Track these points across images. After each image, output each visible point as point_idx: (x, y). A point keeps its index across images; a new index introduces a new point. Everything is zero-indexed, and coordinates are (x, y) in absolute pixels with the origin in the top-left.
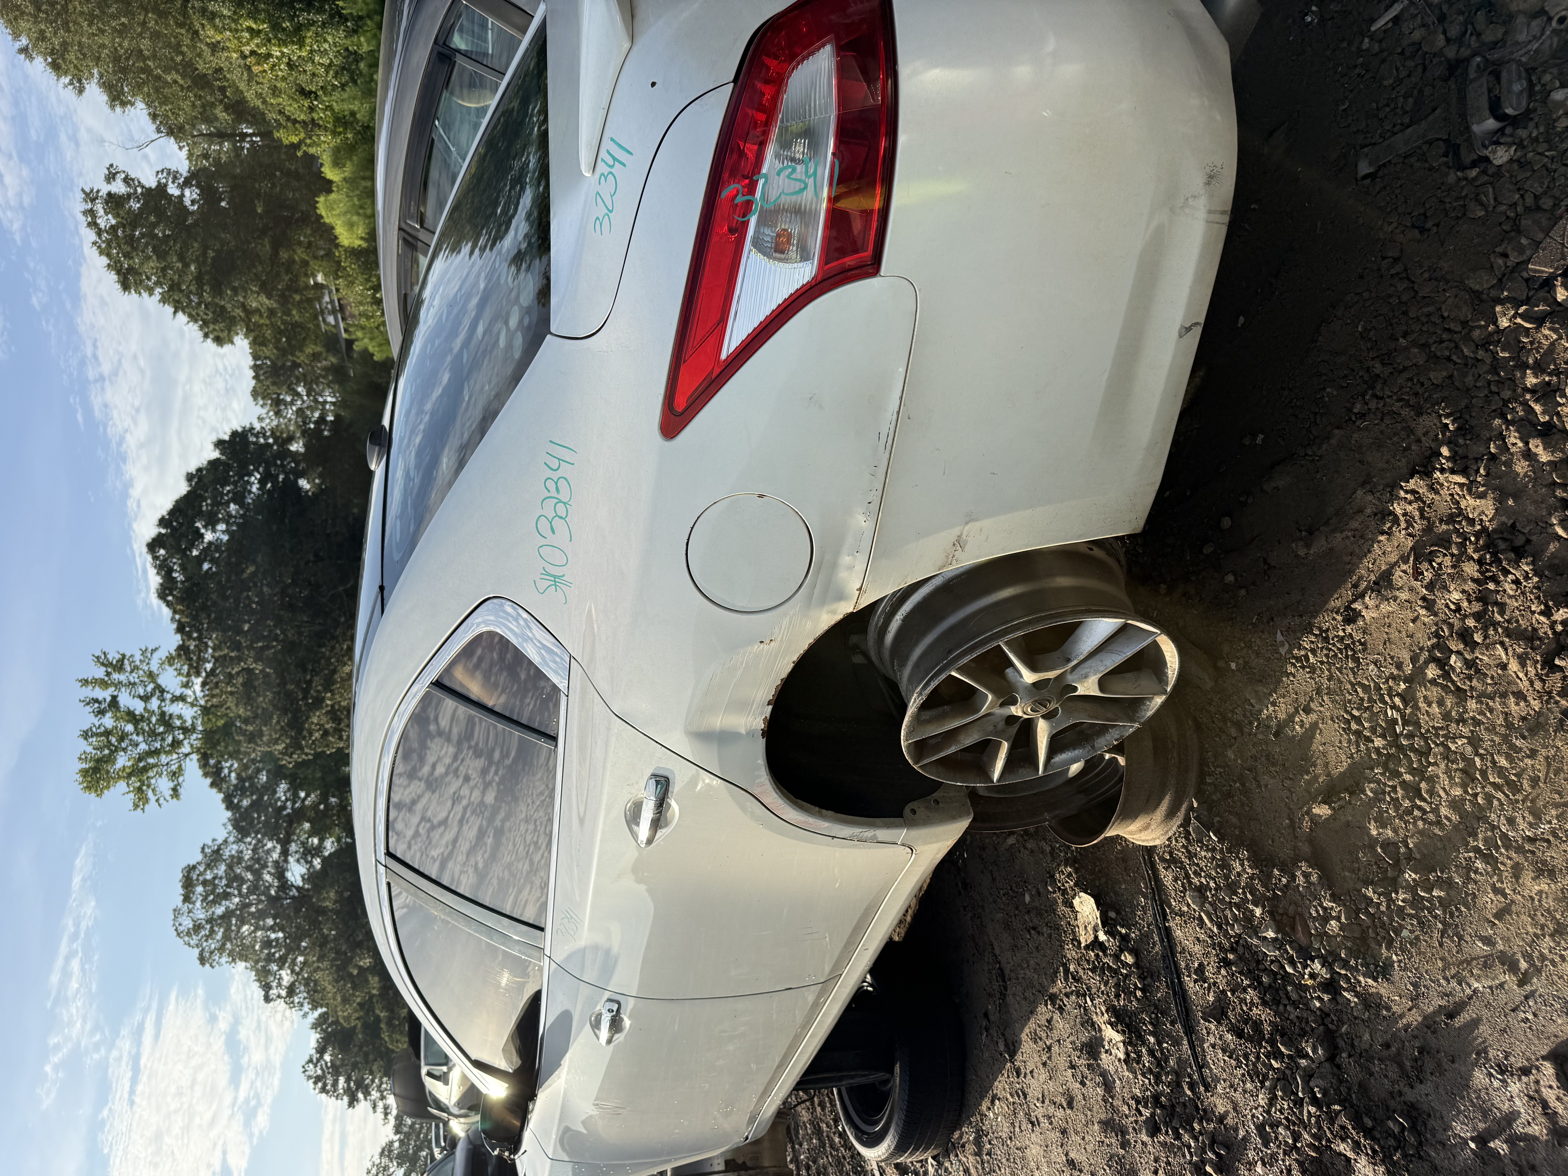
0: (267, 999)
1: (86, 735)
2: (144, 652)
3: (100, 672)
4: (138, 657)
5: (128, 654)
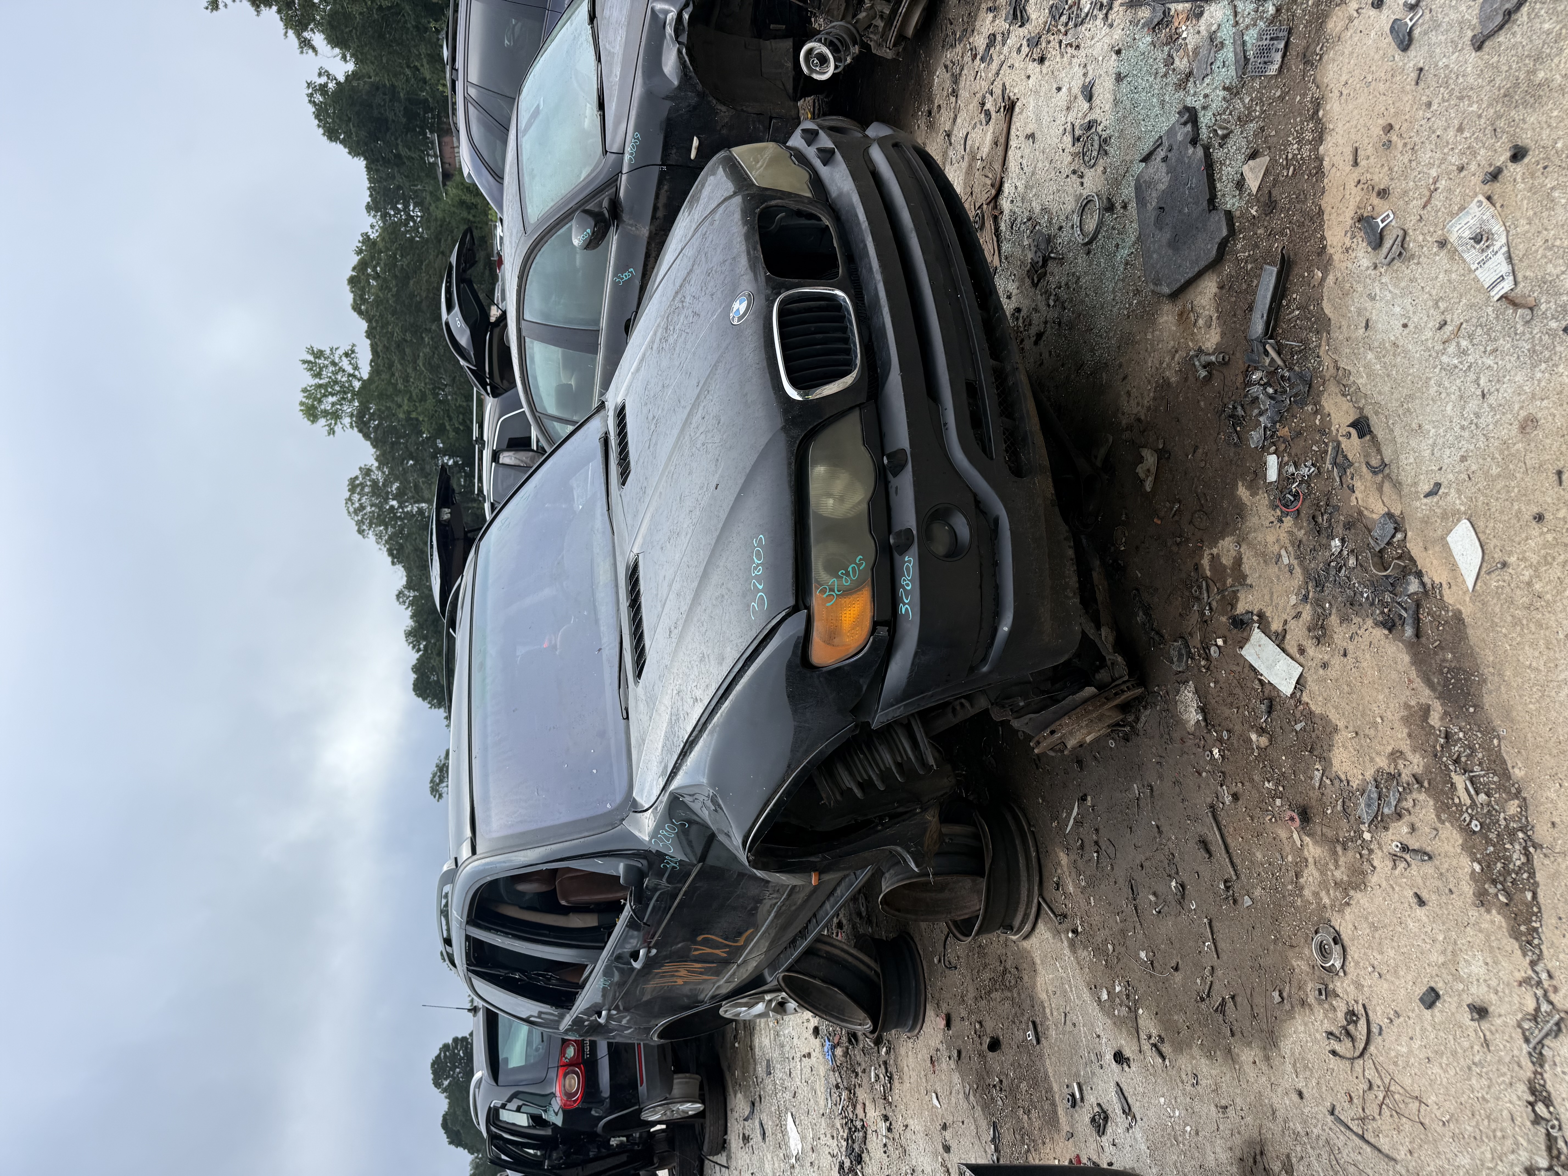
1: (304, 390)
2: (331, 350)
3: (311, 358)
4: (328, 352)
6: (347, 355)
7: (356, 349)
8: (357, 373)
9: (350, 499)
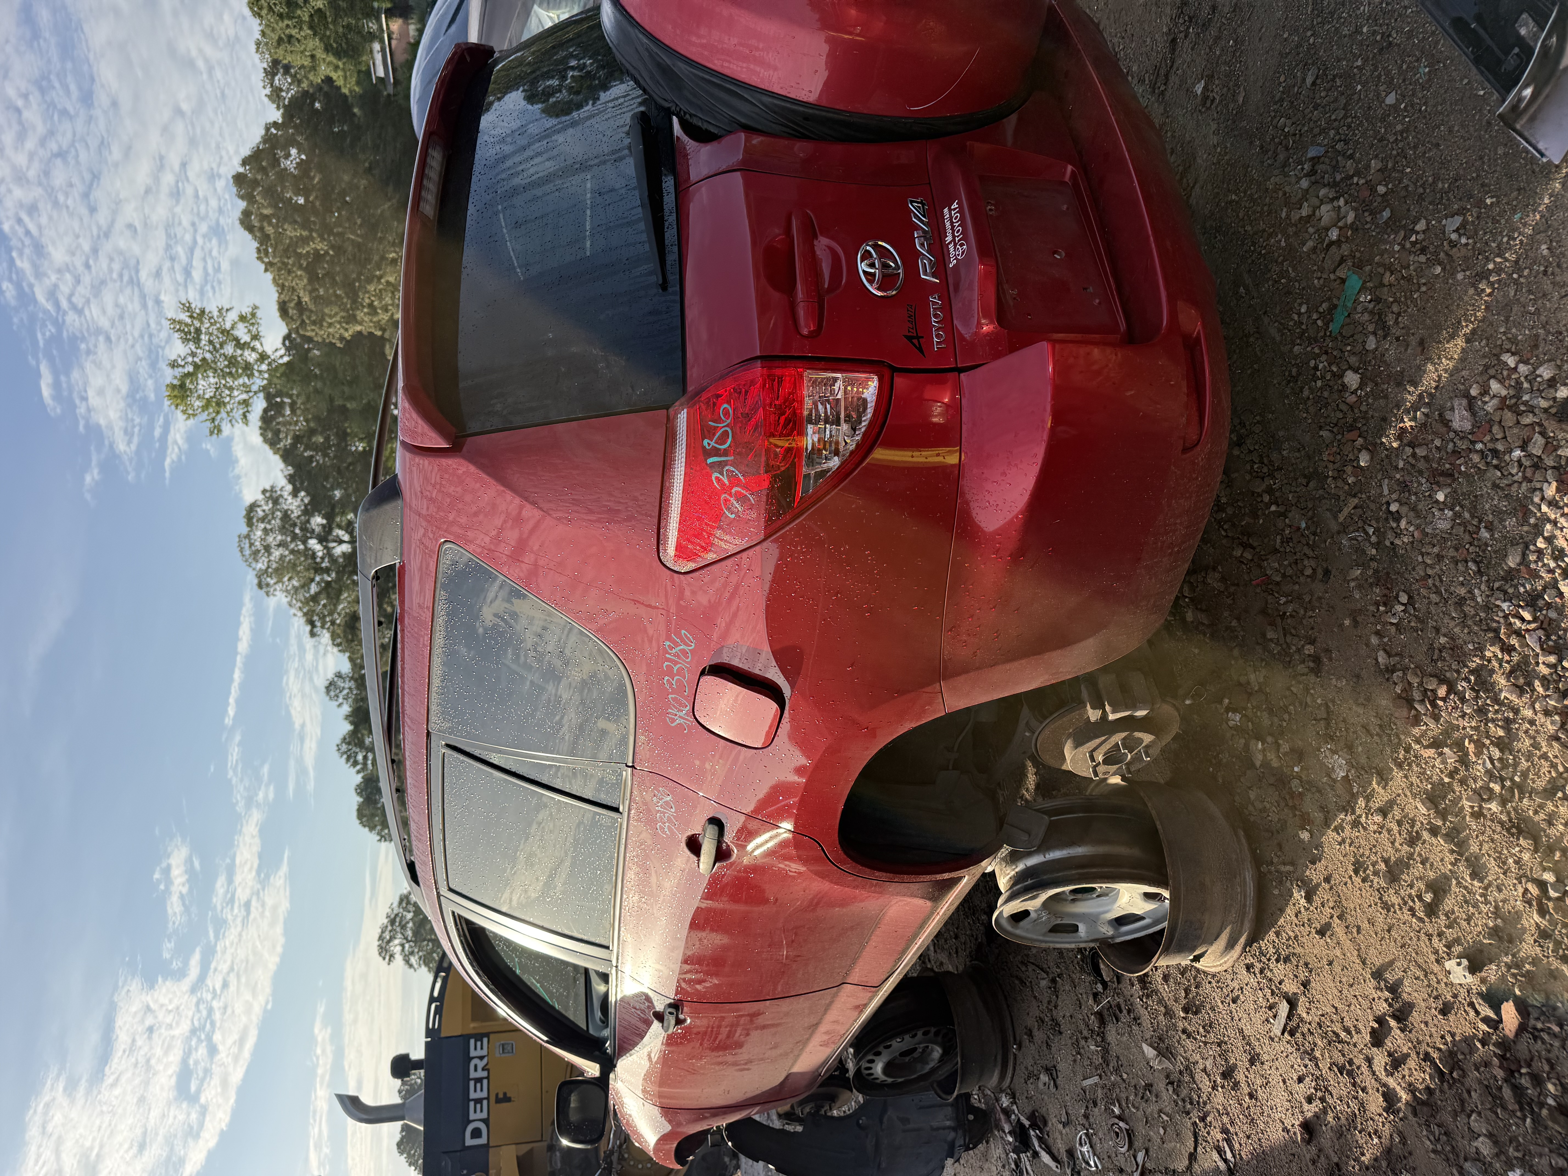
0: (313, 634)
1: (174, 366)
2: (220, 311)
3: (185, 317)
4: (216, 313)
5: (207, 311)
6: (242, 318)
7: (259, 314)
8: (257, 344)
9: (248, 536)
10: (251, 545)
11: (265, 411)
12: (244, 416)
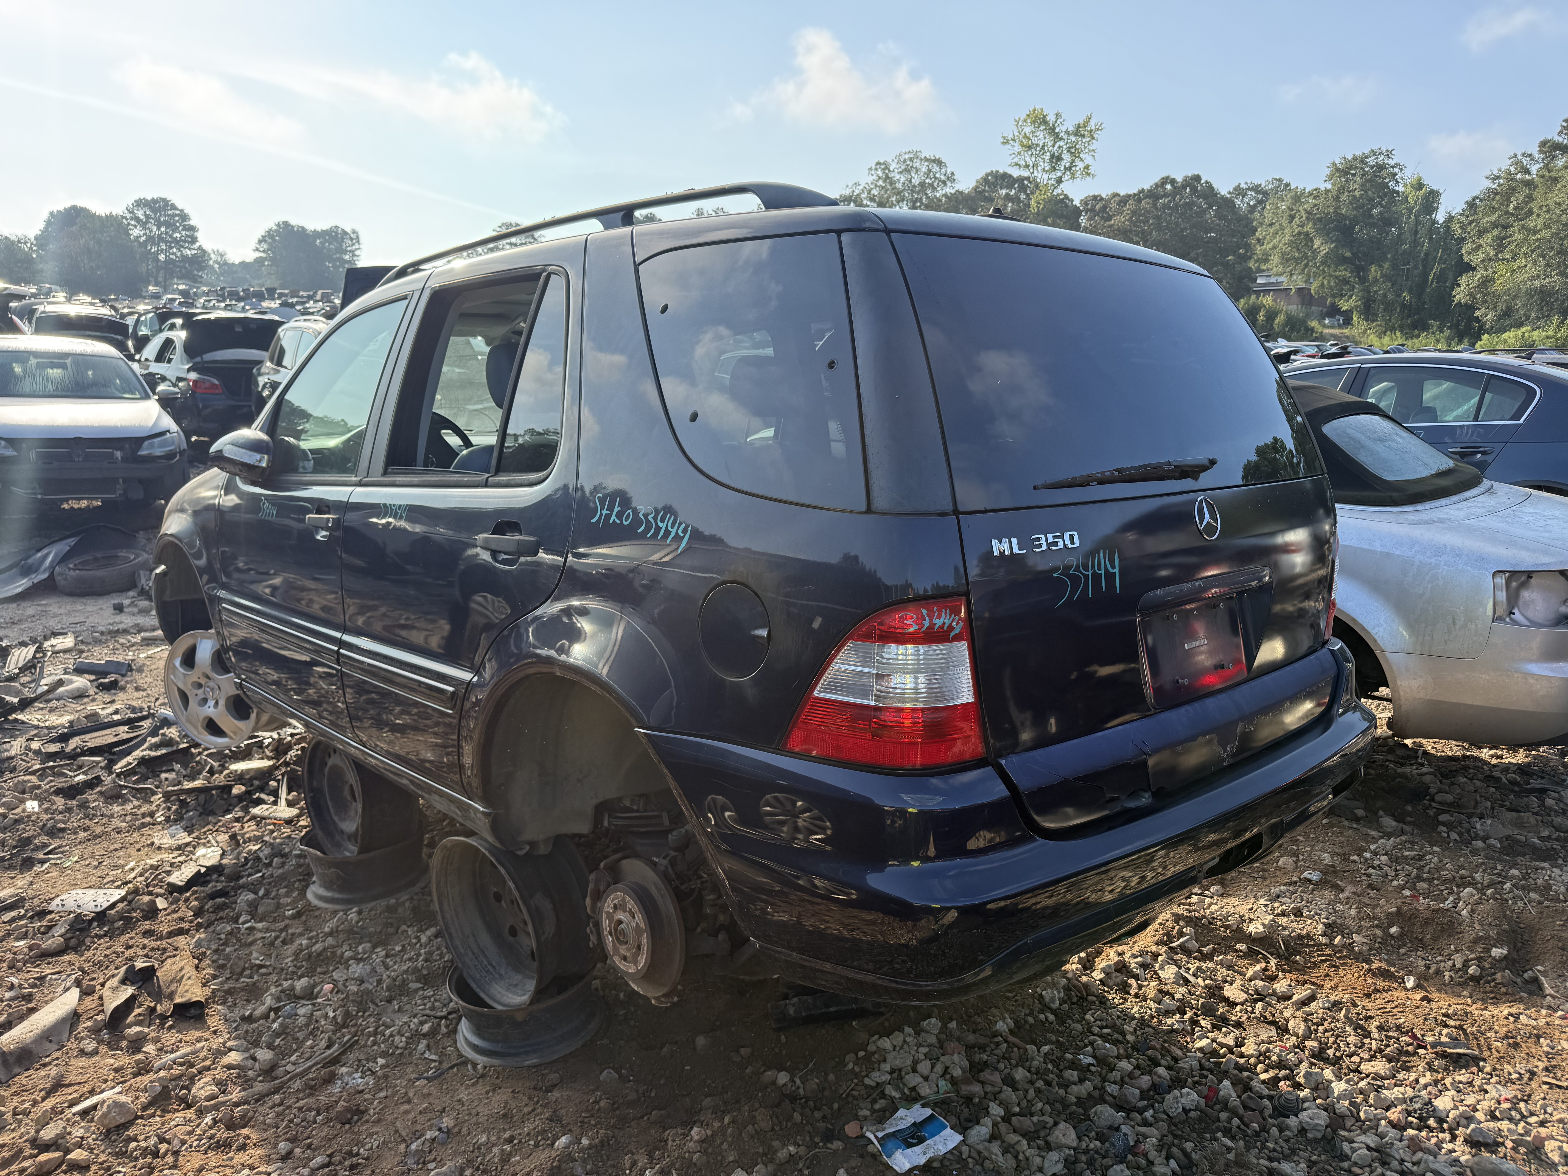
5: (1094, 142)
10: (911, 159)
11: (1011, 176)
12: (1017, 164)
